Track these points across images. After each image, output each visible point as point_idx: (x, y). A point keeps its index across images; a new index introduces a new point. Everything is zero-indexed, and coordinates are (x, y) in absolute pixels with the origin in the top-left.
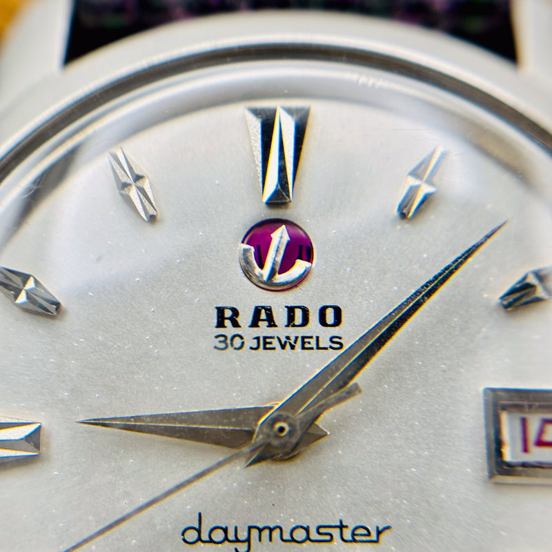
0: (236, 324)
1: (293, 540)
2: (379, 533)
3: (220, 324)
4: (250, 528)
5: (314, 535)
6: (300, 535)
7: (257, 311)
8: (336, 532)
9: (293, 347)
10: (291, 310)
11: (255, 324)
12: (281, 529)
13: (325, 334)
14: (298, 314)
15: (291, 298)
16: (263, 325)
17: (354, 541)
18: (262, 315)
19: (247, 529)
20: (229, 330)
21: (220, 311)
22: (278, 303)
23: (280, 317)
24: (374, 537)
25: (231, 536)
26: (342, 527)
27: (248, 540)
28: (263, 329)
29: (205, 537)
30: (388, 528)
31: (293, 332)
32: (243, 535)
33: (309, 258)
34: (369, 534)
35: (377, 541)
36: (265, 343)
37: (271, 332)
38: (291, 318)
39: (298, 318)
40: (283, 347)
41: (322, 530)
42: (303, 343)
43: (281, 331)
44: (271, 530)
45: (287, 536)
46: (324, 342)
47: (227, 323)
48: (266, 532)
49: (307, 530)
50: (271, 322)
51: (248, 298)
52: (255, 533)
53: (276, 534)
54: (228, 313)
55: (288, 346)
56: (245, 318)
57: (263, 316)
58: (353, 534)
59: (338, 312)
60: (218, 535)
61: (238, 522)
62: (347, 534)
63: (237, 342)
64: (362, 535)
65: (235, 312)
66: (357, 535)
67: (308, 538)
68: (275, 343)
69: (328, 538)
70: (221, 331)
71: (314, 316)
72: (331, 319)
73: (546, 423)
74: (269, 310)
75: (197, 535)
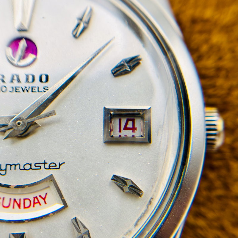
0: (3, 81)
1: (25, 169)
2: (60, 165)
4: (7, 165)
5: (33, 167)
6: (28, 167)
7: (13, 76)
8: (42, 166)
9: (27, 91)
10: (27, 77)
11: (12, 82)
12: (19, 165)
13: (41, 86)
14: (30, 77)
15: (30, 71)
16: (15, 82)
17: (50, 168)
19: (5, 165)
20: (1, 84)
22: (22, 73)
23: (23, 79)
24: (58, 167)
26: (45, 163)
27: (6, 170)
28: (15, 84)
30: (63, 163)
31: (28, 85)
32: (3, 168)
34: (56, 166)
35: (59, 168)
36: (16, 89)
38: (27, 79)
39: (30, 80)
40: (23, 91)
41: (37, 165)
42: (32, 89)
43: (23, 84)
44: (15, 165)
45: (22, 168)
46: (41, 89)
48: (14, 166)
49: (31, 165)
50: (19, 81)
52: (9, 167)
53: (18, 167)
54: (1, 77)
55: (26, 91)
56: (7, 79)
57: (15, 78)
58: (49, 166)
59: (47, 77)
61: (2, 162)
62: (47, 166)
63: (4, 89)
64: (53, 166)
65: (3, 77)
66: (51, 166)
67: (31, 168)
68: (21, 90)
69: (39, 168)
71: (37, 79)
72: (44, 79)
73: (128, 120)
74: (18, 76)
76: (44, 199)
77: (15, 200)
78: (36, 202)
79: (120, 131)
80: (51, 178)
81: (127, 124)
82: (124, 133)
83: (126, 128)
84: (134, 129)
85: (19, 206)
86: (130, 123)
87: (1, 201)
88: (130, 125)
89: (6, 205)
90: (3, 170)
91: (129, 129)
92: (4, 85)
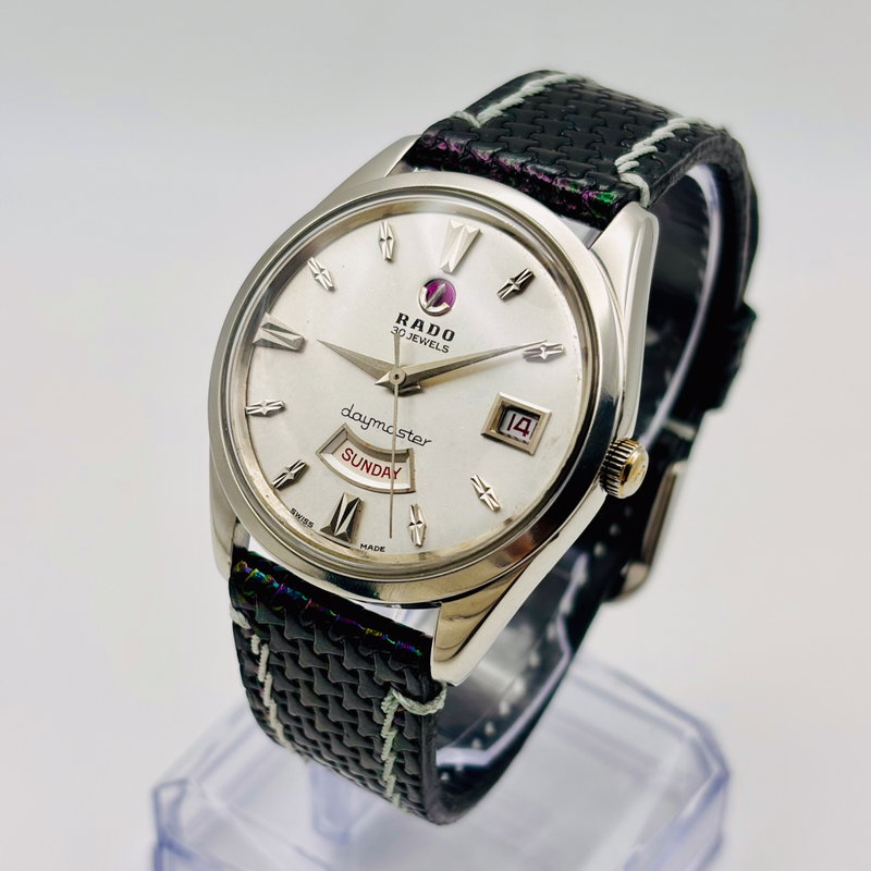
0: (405, 324)
1: (388, 431)
2: (425, 442)
3: (398, 322)
4: (371, 419)
7: (417, 321)
8: (407, 435)
9: (425, 344)
10: (432, 326)
11: (413, 327)
12: (384, 424)
13: (443, 343)
14: (435, 329)
15: (435, 321)
16: (417, 328)
17: (413, 441)
18: (418, 324)
20: (401, 326)
21: (401, 315)
22: (428, 320)
23: (426, 328)
24: (422, 443)
25: (362, 419)
26: (411, 433)
27: (368, 424)
28: (416, 331)
29: (351, 415)
30: (430, 441)
31: (429, 337)
32: (367, 421)
34: (421, 441)
35: (423, 445)
36: (414, 337)
37: (419, 333)
38: (431, 330)
39: (433, 332)
40: (421, 342)
41: (401, 432)
42: (431, 344)
43: (424, 334)
44: (380, 423)
45: (386, 428)
46: (440, 347)
47: (402, 322)
48: (377, 423)
50: (421, 328)
51: (416, 313)
52: (372, 422)
53: (381, 426)
54: (404, 318)
55: (423, 343)
56: (410, 323)
58: (414, 439)
59: (453, 334)
60: (357, 417)
62: (412, 437)
63: (402, 333)
65: (407, 318)
66: (416, 439)
68: (418, 340)
69: (403, 436)
70: (397, 325)
71: (441, 333)
72: (448, 336)
73: (523, 419)
74: (422, 323)
75: (349, 413)
76: (396, 473)
77: (366, 461)
78: (386, 473)
79: (508, 429)
80: (409, 452)
81: (520, 423)
82: (513, 432)
83: (516, 428)
84: (525, 432)
85: (368, 470)
86: (524, 424)
87: (352, 456)
88: (523, 426)
89: (356, 463)
90: (366, 423)
91: (521, 430)
92: (404, 327)
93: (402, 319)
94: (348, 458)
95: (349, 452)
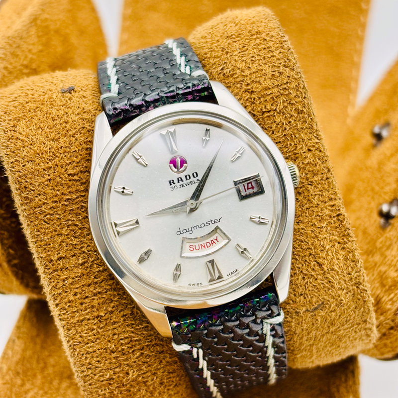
0: (174, 183)
4: (191, 228)
7: (178, 179)
10: (186, 176)
11: (178, 182)
12: (198, 225)
13: (195, 179)
14: (188, 177)
15: (185, 173)
16: (180, 182)
17: (215, 223)
21: (170, 181)
23: (184, 179)
24: (219, 221)
25: (188, 230)
26: (211, 221)
27: (192, 230)
28: (181, 183)
29: (182, 232)
30: (221, 218)
32: (190, 230)
33: (186, 163)
36: (182, 186)
37: (183, 183)
38: (186, 178)
41: (207, 223)
42: (191, 183)
43: (185, 182)
45: (200, 227)
46: (196, 181)
47: (172, 184)
48: (195, 227)
49: (204, 224)
50: (182, 180)
51: (175, 177)
52: (193, 228)
53: (197, 227)
54: (172, 182)
55: (188, 185)
56: (176, 181)
57: (180, 180)
59: (197, 173)
60: (185, 231)
61: (188, 227)
62: (213, 222)
63: (176, 187)
64: (216, 221)
67: (205, 226)
68: (185, 185)
69: (209, 224)
70: (171, 186)
71: (191, 176)
72: (195, 176)
73: (248, 184)
74: (181, 178)
75: (180, 232)
76: (217, 240)
77: (201, 245)
78: (213, 243)
79: (246, 191)
80: (217, 228)
81: (248, 186)
83: (248, 189)
84: (253, 188)
85: (204, 247)
86: (250, 185)
87: (194, 247)
88: (250, 186)
89: (197, 248)
90: (190, 231)
91: (251, 188)
92: (175, 185)
93: (171, 183)
94: (192, 249)
95: (191, 247)
